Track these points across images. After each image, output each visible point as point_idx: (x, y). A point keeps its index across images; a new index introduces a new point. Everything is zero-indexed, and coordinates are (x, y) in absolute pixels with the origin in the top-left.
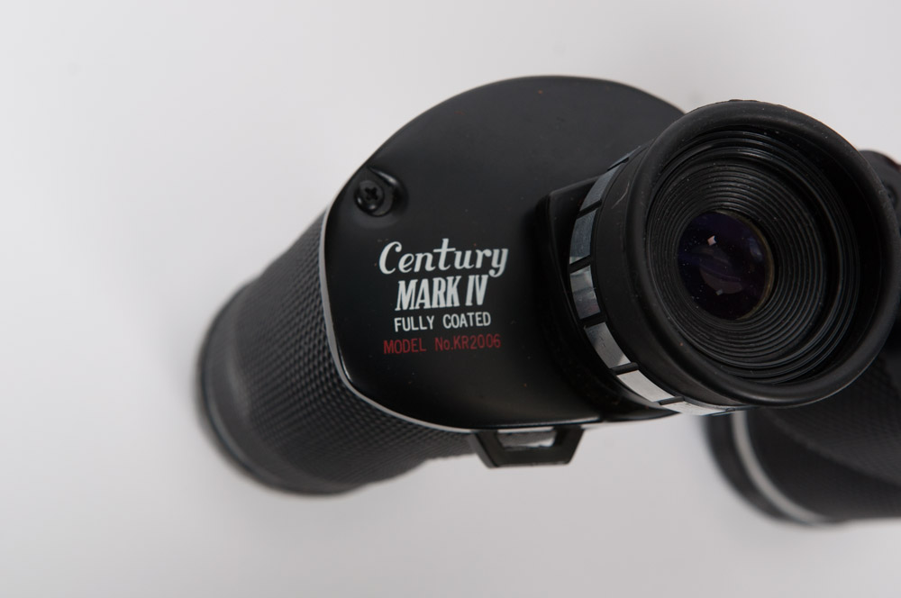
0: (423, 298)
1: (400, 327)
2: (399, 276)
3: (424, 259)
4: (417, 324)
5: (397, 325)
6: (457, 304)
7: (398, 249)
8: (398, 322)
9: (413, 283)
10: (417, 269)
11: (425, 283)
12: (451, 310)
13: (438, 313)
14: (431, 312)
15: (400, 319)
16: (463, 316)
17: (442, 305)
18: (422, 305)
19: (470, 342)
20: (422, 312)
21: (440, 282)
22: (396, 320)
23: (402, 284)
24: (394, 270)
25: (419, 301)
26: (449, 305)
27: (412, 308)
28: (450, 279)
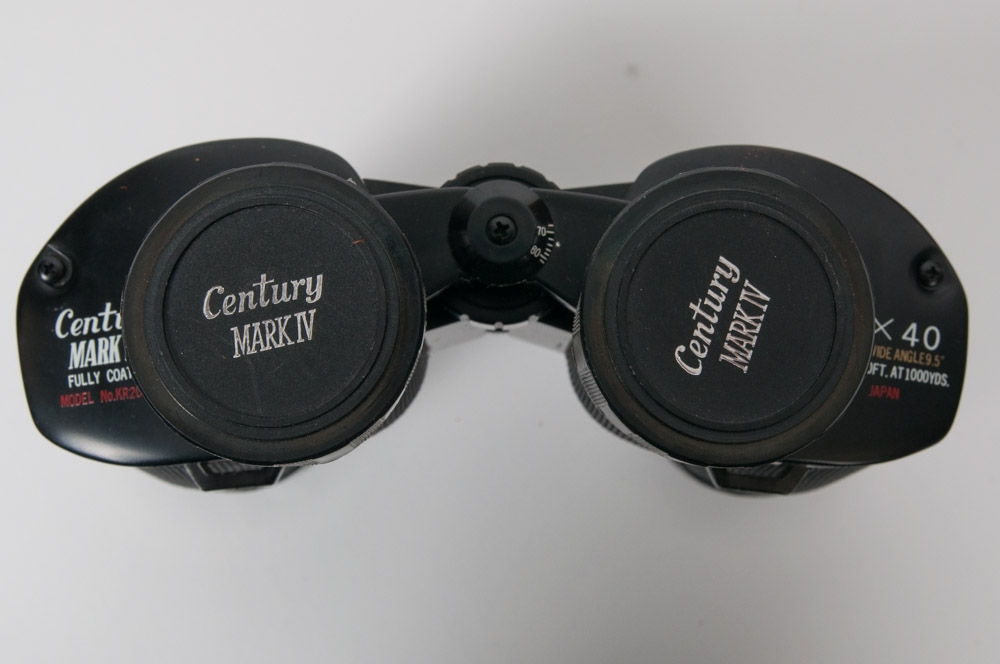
0: (90, 357)
1: (73, 384)
2: (71, 339)
3: (91, 323)
4: (86, 380)
5: (70, 381)
6: (118, 360)
7: (71, 316)
8: (73, 379)
9: (82, 344)
10: (85, 332)
11: (92, 343)
12: (112, 366)
13: (103, 369)
14: (97, 368)
15: (72, 376)
16: (123, 370)
17: (106, 362)
18: (90, 363)
19: (130, 393)
20: (91, 369)
21: (104, 342)
22: (70, 377)
23: (74, 345)
24: (67, 334)
25: (88, 360)
26: (112, 361)
27: (82, 366)
28: (112, 338)
